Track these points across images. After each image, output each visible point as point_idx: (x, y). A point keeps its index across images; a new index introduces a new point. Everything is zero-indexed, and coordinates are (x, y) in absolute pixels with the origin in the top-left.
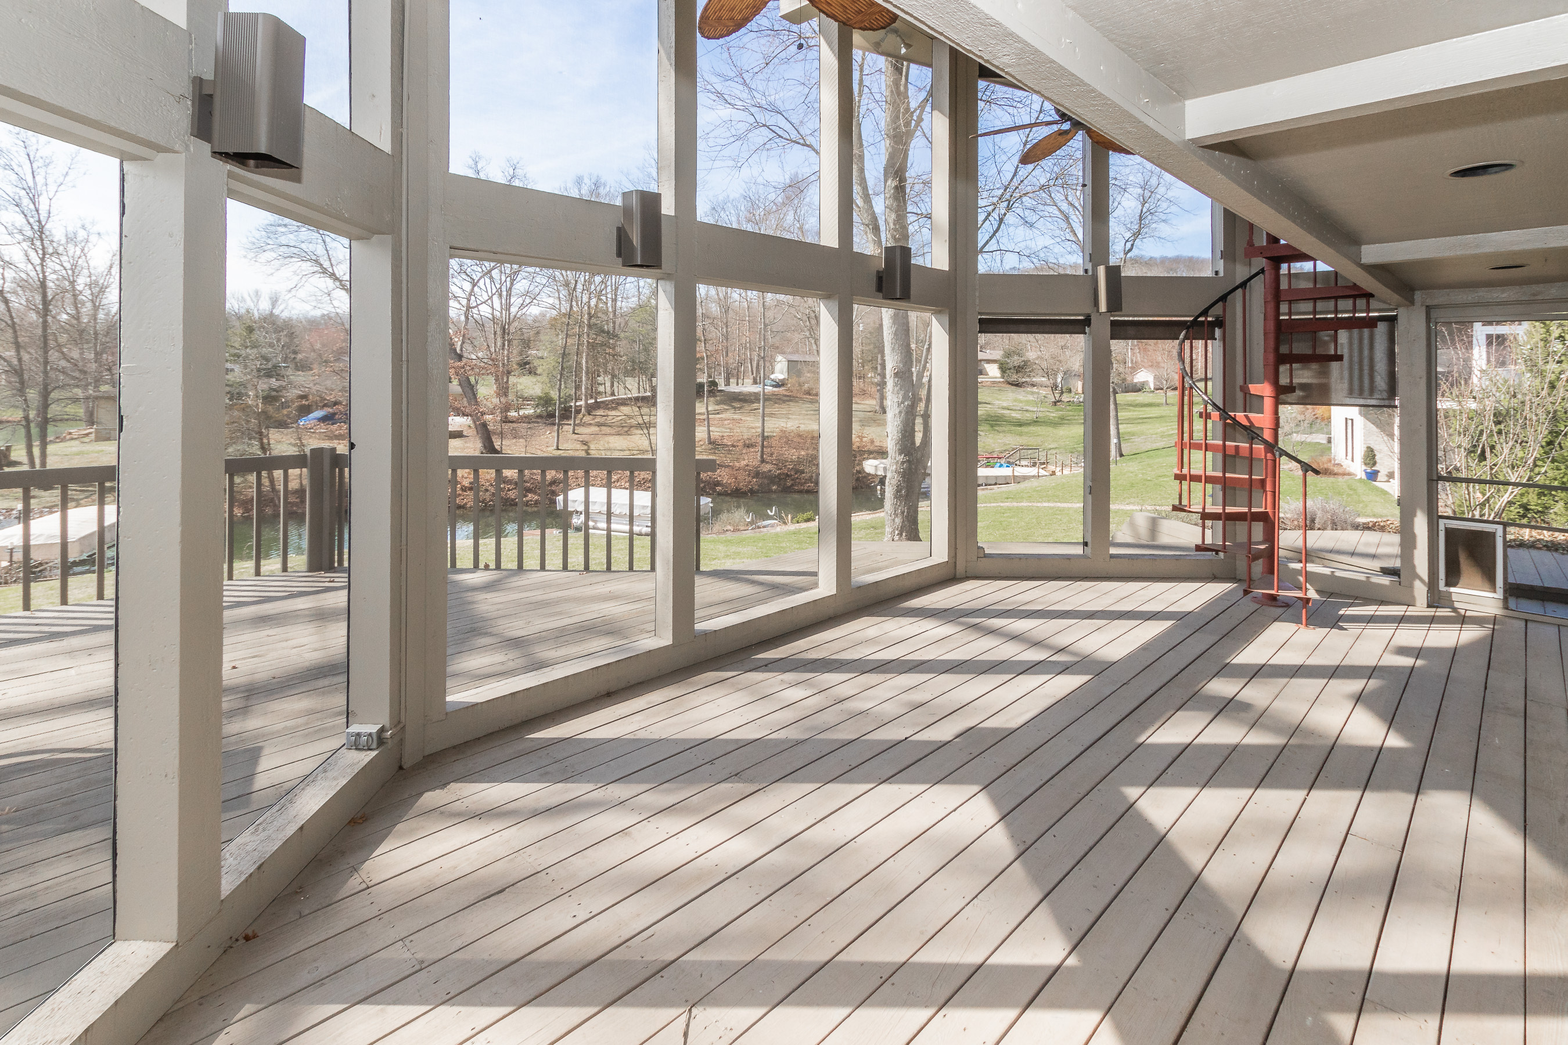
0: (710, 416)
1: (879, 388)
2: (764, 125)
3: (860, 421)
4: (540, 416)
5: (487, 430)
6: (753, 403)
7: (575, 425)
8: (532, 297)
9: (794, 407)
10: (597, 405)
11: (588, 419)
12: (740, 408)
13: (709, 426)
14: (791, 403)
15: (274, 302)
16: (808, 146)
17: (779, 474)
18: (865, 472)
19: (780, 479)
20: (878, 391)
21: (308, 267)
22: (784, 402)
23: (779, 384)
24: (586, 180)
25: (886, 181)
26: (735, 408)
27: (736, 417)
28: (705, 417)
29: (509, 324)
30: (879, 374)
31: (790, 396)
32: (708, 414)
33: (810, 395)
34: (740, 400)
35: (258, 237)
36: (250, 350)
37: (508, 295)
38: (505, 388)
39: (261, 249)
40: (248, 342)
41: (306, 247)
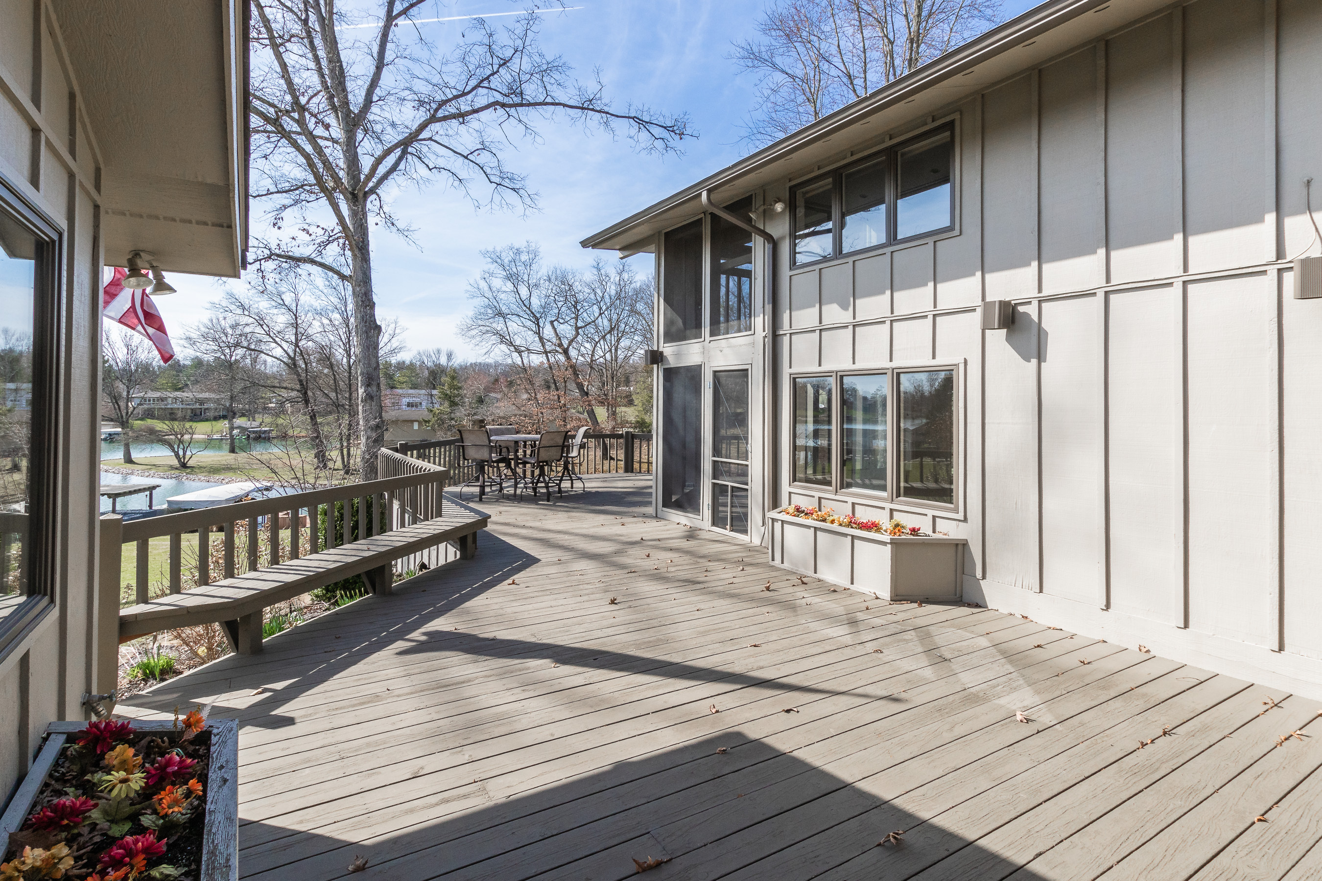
29: (617, 371)
35: (468, 321)
36: (456, 392)
37: (616, 350)
38: (614, 413)
39: (469, 329)
40: (452, 387)
41: (494, 325)
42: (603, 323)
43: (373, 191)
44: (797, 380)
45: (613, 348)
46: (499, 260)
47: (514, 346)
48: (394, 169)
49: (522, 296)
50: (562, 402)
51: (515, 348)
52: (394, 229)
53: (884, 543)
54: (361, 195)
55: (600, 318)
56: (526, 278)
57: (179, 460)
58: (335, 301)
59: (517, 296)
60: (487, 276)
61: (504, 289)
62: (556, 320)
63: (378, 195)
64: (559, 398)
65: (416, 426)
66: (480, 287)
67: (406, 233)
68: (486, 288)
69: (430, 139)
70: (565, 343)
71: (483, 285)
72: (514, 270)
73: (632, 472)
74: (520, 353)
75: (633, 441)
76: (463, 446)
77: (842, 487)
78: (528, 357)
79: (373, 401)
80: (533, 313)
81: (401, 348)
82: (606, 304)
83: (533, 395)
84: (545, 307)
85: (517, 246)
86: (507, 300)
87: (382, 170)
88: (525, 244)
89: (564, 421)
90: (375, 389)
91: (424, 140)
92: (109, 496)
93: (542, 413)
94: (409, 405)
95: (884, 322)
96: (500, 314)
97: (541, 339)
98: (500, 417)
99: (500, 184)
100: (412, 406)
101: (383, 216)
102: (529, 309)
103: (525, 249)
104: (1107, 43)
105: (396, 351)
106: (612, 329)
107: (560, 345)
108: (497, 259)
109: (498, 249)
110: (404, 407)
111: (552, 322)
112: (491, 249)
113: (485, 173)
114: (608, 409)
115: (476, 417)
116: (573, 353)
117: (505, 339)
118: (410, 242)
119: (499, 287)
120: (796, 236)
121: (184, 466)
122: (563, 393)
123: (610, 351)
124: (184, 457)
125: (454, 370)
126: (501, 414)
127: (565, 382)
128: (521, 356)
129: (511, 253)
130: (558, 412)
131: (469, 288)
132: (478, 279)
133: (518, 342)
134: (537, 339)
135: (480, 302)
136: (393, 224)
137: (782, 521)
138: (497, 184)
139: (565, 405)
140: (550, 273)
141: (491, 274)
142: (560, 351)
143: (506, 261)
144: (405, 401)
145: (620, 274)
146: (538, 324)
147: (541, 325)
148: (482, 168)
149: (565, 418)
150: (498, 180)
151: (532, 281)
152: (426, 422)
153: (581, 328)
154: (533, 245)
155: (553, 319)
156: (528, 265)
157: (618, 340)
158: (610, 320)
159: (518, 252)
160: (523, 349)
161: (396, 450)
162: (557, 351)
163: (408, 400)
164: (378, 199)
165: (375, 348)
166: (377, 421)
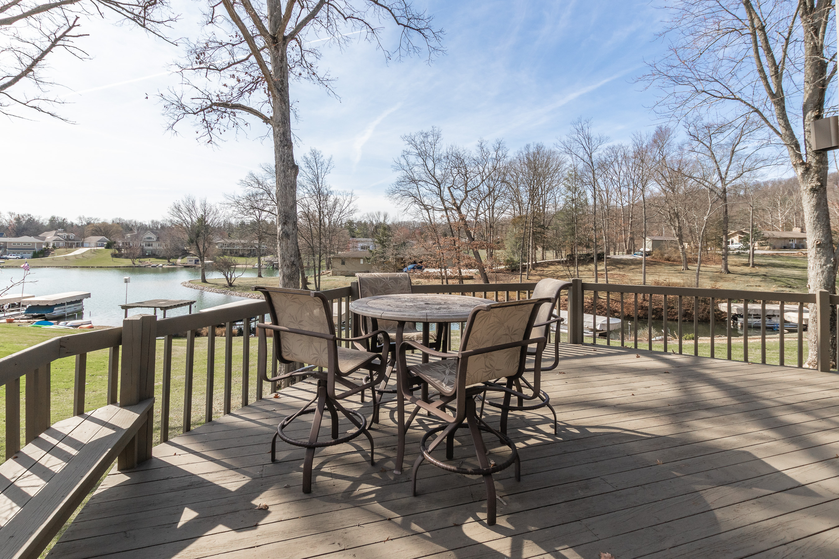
0: (608, 272)
1: (723, 257)
2: (704, 91)
3: (710, 278)
4: (508, 270)
5: (486, 276)
6: (631, 265)
7: (528, 275)
8: (503, 209)
9: (659, 268)
10: (537, 265)
11: (533, 272)
12: (622, 268)
13: (607, 278)
14: (656, 266)
15: (385, 217)
16: (738, 99)
17: (657, 308)
18: (719, 310)
19: (657, 312)
20: (723, 259)
21: (411, 199)
22: (652, 265)
23: (648, 254)
24: (532, 146)
25: (805, 114)
26: (619, 268)
27: (621, 273)
28: (604, 272)
29: (494, 223)
30: (724, 248)
31: (655, 261)
32: (607, 271)
33: (669, 261)
34: (622, 264)
35: (393, 187)
36: (385, 238)
37: (493, 208)
38: (491, 255)
39: (394, 192)
40: (384, 235)
41: (410, 190)
42: (484, 188)
43: (292, 36)
45: (491, 207)
46: (413, 142)
47: (424, 205)
49: (429, 168)
50: (457, 245)
51: (424, 207)
54: (280, 38)
55: (481, 186)
56: (431, 154)
57: (228, 282)
58: (311, 176)
59: (426, 168)
60: (406, 154)
61: (417, 163)
62: (452, 186)
63: (298, 41)
64: (455, 243)
65: (362, 262)
66: (401, 163)
68: (405, 164)
70: (458, 202)
71: (403, 162)
72: (424, 148)
73: (582, 342)
74: (428, 210)
75: (583, 292)
78: (433, 212)
80: (436, 179)
81: (355, 211)
82: (485, 174)
83: (437, 240)
84: (444, 176)
85: (425, 131)
86: (419, 171)
88: (431, 129)
89: (458, 259)
90: (291, 227)
92: (161, 308)
93: (443, 254)
94: (362, 248)
96: (414, 181)
97: (442, 199)
98: (415, 257)
99: (407, 26)
100: (364, 249)
102: (434, 176)
103: (431, 133)
106: (490, 194)
107: (455, 204)
108: (412, 141)
109: (413, 134)
110: (359, 249)
111: (449, 188)
112: (408, 135)
113: (393, 15)
114: (487, 251)
115: (399, 256)
116: (463, 211)
117: (417, 200)
118: (330, 92)
119: (413, 162)
121: (231, 285)
122: (457, 238)
123: (489, 209)
124: (231, 279)
126: (415, 254)
127: (459, 230)
128: (428, 212)
129: (421, 137)
130: (453, 253)
131: (394, 164)
132: (400, 157)
133: (427, 202)
134: (439, 199)
135: (400, 174)
138: (405, 26)
139: (459, 248)
140: (448, 150)
141: (408, 153)
142: (455, 208)
143: (418, 142)
145: (497, 151)
146: (440, 188)
147: (442, 189)
148: (390, 11)
149: (459, 257)
150: (405, 22)
151: (437, 156)
152: (368, 259)
153: (469, 191)
154: (437, 129)
155: (450, 185)
156: (433, 145)
157: (494, 203)
158: (489, 187)
159: (426, 136)
160: (430, 207)
162: (453, 209)
163: (361, 245)
164: (298, 45)
165: (292, 187)
166: (292, 259)
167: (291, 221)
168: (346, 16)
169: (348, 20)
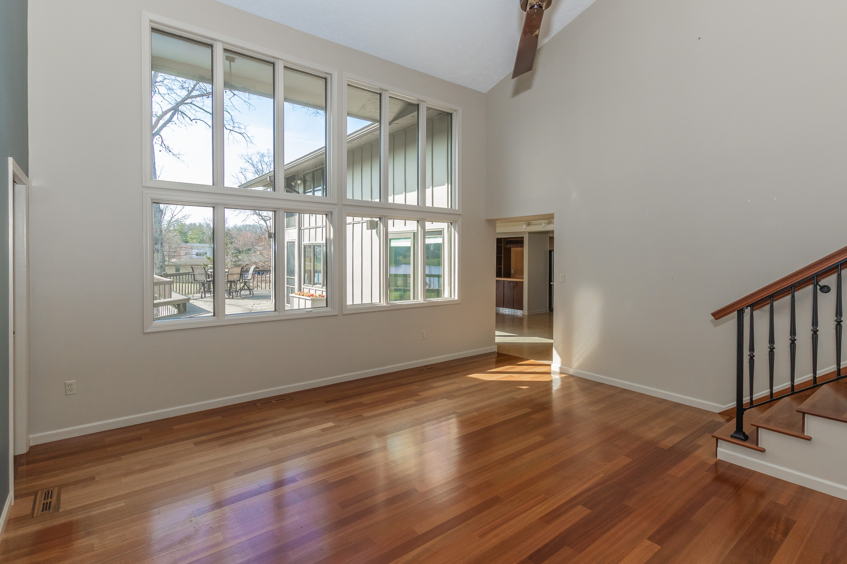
43: (157, 133)
44: (306, 246)
46: (250, 161)
47: (262, 216)
48: (169, 120)
51: (262, 218)
52: (171, 154)
53: (310, 300)
60: (243, 171)
63: (160, 135)
67: (178, 156)
69: (191, 103)
74: (265, 221)
76: (194, 274)
77: (314, 285)
79: (159, 253)
81: (189, 216)
85: (262, 152)
87: (161, 122)
90: (160, 246)
91: (187, 103)
94: (197, 254)
95: (314, 228)
99: (232, 130)
100: (200, 255)
101: (164, 146)
103: (266, 155)
104: (353, 152)
105: (186, 217)
108: (249, 160)
110: (194, 256)
112: (245, 154)
117: (256, 212)
118: (181, 161)
120: (306, 192)
125: (229, 230)
129: (258, 156)
133: (264, 214)
136: (170, 151)
137: (293, 297)
141: (246, 170)
143: (256, 161)
144: (194, 251)
152: (206, 265)
159: (263, 155)
161: (162, 276)
163: (197, 251)
164: (160, 138)
165: (159, 223)
166: (161, 264)
167: (160, 243)
168: (192, 119)
169: (194, 121)
